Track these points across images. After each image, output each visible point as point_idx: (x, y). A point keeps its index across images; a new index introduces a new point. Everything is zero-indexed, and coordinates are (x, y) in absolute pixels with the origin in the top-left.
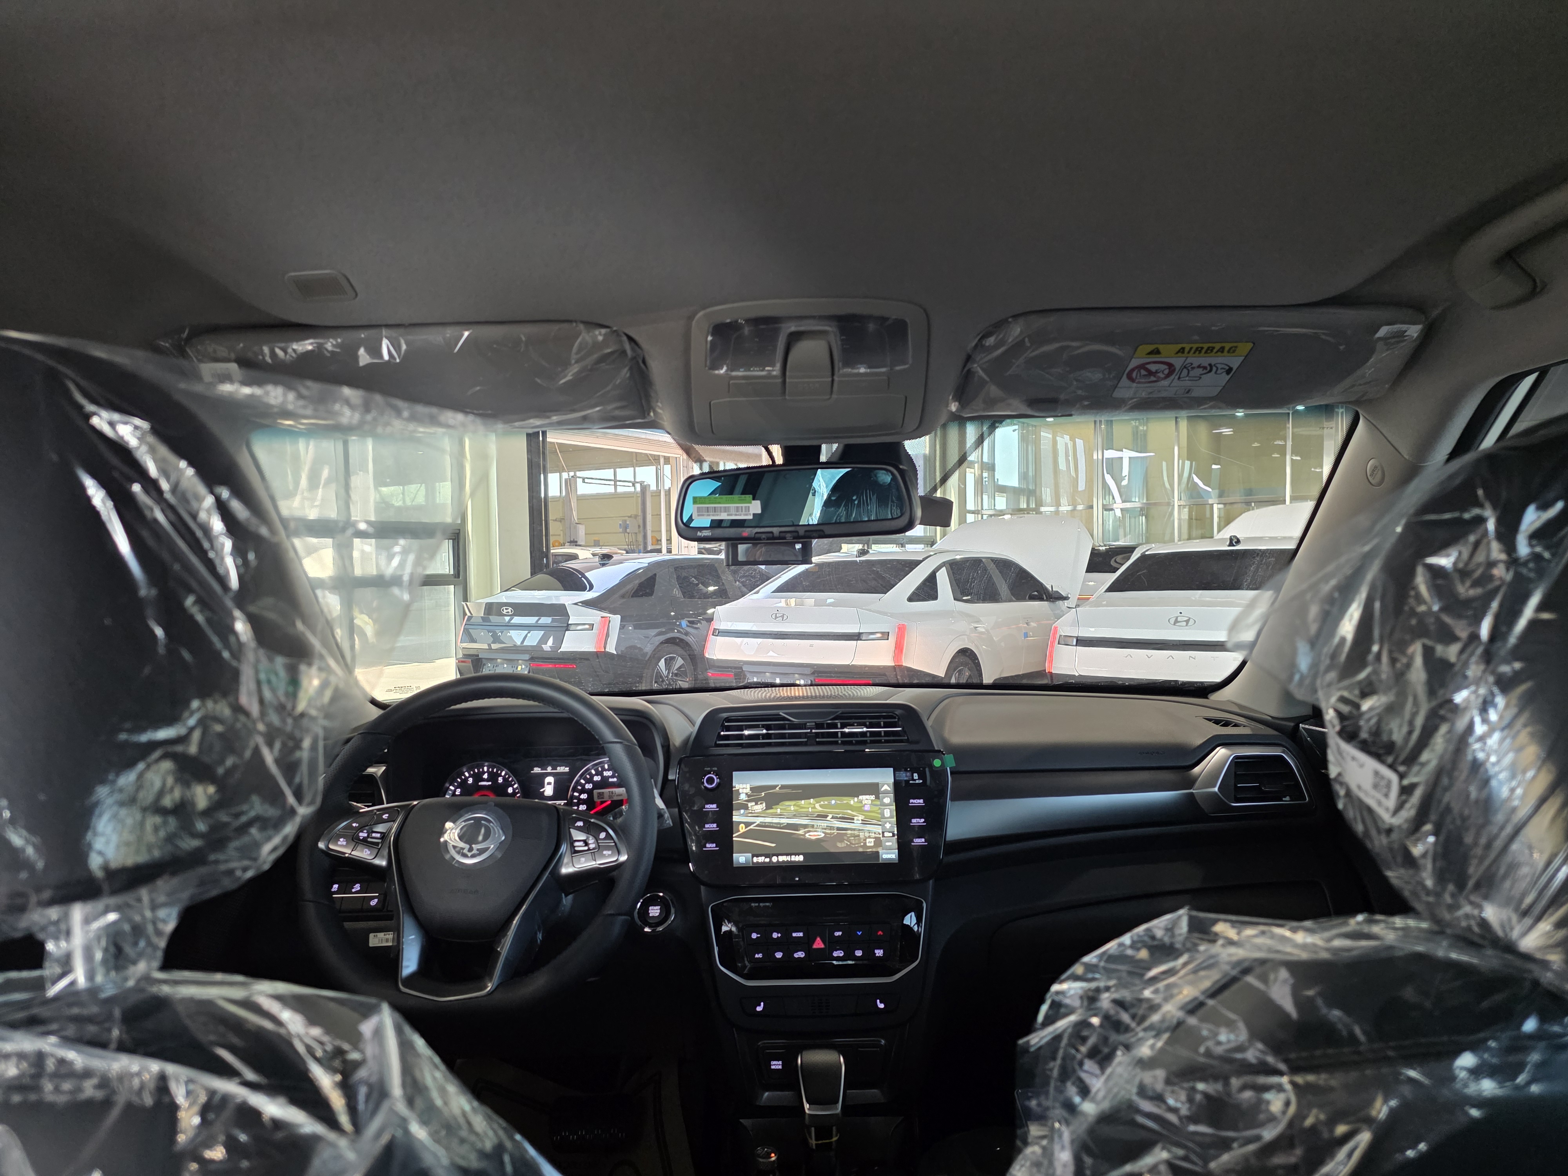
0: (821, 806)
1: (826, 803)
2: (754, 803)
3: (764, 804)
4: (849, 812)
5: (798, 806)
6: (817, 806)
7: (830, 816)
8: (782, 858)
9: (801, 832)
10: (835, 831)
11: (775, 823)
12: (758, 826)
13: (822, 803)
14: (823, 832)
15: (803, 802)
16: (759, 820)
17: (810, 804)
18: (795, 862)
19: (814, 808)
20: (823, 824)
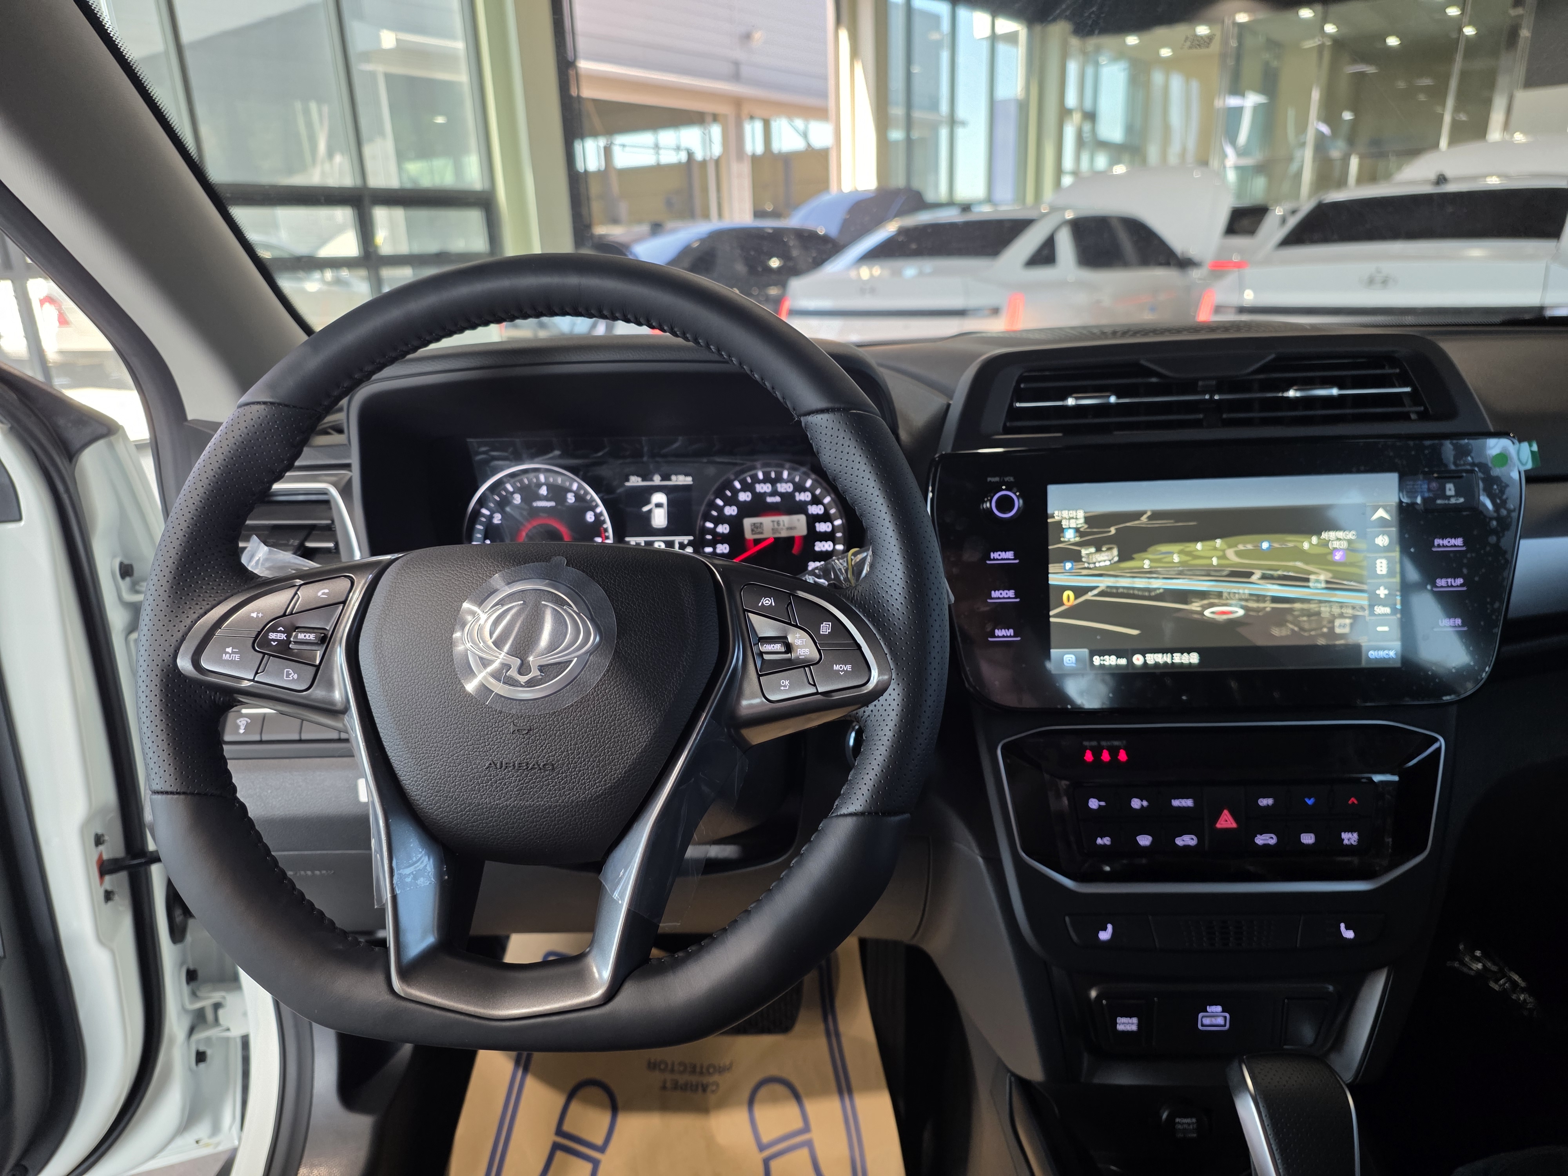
0: (1238, 554)
1: (1250, 547)
2: (1093, 550)
3: (1115, 552)
4: (1299, 564)
5: (1188, 554)
6: (1230, 553)
7: (1258, 574)
8: (1153, 659)
9: (1195, 606)
10: (1269, 606)
11: (1139, 589)
12: (1102, 594)
13: (1241, 547)
14: (1242, 607)
15: (1199, 546)
16: (1104, 583)
17: (1215, 549)
18: (1182, 665)
19: (1223, 557)
20: (1244, 590)
